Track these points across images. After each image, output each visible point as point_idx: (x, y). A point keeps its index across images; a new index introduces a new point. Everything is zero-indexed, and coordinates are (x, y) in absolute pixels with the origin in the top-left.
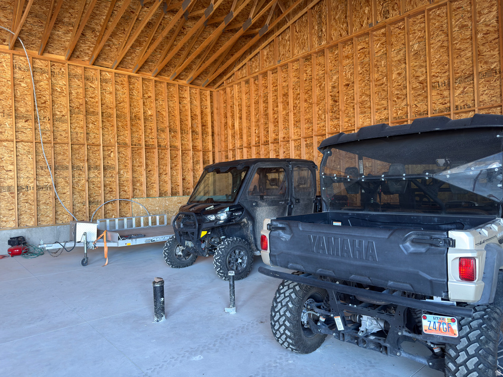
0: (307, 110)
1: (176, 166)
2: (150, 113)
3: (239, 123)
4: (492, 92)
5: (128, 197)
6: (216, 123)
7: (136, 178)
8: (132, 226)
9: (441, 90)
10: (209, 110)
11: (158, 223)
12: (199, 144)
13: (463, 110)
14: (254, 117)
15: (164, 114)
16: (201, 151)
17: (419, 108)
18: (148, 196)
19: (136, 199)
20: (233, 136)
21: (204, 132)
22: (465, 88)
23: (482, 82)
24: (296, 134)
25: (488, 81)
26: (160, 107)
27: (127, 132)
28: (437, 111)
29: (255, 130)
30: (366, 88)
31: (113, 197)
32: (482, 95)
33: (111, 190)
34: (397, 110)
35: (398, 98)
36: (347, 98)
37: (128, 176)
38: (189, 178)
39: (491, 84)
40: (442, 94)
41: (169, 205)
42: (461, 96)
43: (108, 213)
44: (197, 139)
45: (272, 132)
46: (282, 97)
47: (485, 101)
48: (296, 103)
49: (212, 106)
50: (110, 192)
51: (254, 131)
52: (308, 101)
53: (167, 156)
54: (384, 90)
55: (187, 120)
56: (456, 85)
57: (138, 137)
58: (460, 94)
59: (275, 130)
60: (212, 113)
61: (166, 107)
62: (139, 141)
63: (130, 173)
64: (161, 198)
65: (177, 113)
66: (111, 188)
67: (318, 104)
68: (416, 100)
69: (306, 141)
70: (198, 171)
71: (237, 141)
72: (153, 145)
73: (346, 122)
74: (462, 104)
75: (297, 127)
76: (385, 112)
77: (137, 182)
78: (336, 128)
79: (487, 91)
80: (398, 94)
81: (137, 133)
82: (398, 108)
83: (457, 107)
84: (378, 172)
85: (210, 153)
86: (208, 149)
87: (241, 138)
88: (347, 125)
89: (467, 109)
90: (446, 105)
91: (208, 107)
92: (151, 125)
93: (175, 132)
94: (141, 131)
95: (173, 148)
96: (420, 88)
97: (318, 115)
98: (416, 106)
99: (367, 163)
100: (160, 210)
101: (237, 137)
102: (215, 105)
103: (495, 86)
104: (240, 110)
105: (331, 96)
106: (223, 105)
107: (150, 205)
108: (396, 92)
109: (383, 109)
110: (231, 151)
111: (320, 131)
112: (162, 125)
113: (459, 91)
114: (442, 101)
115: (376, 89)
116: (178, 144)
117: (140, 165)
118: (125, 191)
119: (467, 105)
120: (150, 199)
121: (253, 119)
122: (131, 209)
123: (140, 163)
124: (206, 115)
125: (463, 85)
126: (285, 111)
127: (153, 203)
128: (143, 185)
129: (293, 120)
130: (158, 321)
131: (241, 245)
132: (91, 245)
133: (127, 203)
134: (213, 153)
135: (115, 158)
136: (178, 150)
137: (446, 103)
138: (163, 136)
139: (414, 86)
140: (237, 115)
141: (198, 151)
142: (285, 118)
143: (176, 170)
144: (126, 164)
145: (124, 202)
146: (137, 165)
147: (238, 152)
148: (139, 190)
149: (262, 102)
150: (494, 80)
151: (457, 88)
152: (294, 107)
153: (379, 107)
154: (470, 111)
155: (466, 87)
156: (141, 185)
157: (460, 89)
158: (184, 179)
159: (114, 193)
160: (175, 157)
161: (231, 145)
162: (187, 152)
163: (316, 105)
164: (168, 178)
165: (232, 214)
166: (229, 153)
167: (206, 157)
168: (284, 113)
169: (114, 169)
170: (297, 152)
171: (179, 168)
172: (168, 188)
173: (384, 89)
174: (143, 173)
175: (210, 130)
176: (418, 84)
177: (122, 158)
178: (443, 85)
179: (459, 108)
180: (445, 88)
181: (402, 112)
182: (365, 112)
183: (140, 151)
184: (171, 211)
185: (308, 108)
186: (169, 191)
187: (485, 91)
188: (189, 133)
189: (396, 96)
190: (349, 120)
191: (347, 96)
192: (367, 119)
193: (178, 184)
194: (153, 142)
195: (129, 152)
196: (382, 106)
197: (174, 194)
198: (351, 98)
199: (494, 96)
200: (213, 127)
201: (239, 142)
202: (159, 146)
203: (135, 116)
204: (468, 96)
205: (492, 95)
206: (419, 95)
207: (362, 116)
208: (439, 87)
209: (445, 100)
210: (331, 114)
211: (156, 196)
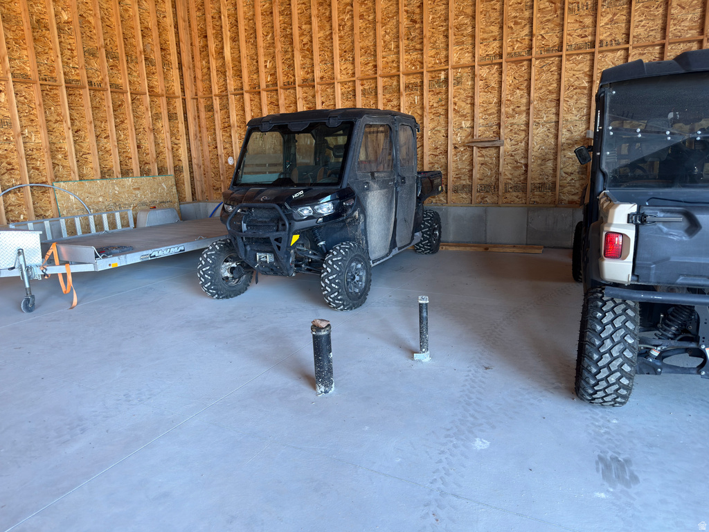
0: (365, 33)
1: (122, 122)
2: (65, 17)
3: (231, 49)
4: (651, 24)
5: (44, 179)
6: (185, 47)
7: (54, 144)
8: (76, 233)
9: (581, 16)
10: (169, 21)
11: (119, 226)
12: (158, 81)
13: (609, 48)
14: (262, 39)
15: (93, 22)
16: (163, 95)
17: (547, 41)
18: (82, 178)
19: (62, 183)
20: (222, 72)
21: (166, 62)
22: (615, 15)
23: (640, 8)
24: (344, 72)
25: (647, 7)
26: (84, 7)
27: (25, 52)
28: (573, 46)
29: (266, 61)
30: (465, 4)
31: (16, 180)
32: (637, 26)
33: (10, 167)
34: (513, 42)
35: (516, 23)
36: (433, 18)
37: (39, 139)
38: (146, 145)
39: (650, 11)
40: (581, 22)
41: (119, 193)
42: (609, 26)
43: (11, 210)
44: (153, 73)
45: (299, 67)
46: (316, 6)
47: (640, 37)
48: (343, 20)
49: (175, 14)
50: (8, 170)
51: (264, 65)
52: (367, 17)
53: (105, 103)
54: (494, 9)
55: (134, 37)
56: (603, 10)
57: (49, 63)
58: (607, 24)
59: (303, 64)
60: (176, 27)
61: (95, 7)
62: (52, 72)
63: (43, 133)
64: (104, 181)
65: (115, 21)
66: (9, 164)
67: (384, 25)
68: (543, 29)
69: (362, 85)
70: (160, 132)
71: (230, 80)
72: (77, 81)
73: (431, 57)
74: (609, 39)
75: (346, 60)
76: (494, 45)
77: (58, 151)
78: (414, 65)
79: (644, 22)
80: (515, 17)
81: (46, 56)
82: (515, 40)
83: (601, 42)
84: (479, 136)
85: (177, 100)
86: (174, 93)
87: (238, 74)
88: (433, 62)
89: (614, 47)
90: (587, 38)
91: (167, 15)
92: (71, 41)
93: (115, 58)
94: (52, 53)
95: (116, 89)
96: (551, 10)
97: (385, 42)
98: (543, 37)
99: (463, 122)
100: (106, 203)
101: (230, 73)
102: (181, 13)
103: (655, 16)
104: (235, 25)
105: (407, 11)
106: (195, 14)
107: (87, 195)
108: (514, 14)
109: (491, 39)
110: (218, 98)
111: (388, 70)
112: (91, 43)
113: (607, 20)
114: (580, 33)
115: (482, 6)
116: (123, 81)
117: (58, 119)
118: (38, 169)
119: (615, 41)
120: (87, 183)
121: (261, 42)
122: (53, 202)
123: (58, 115)
124: (165, 29)
125: (614, 10)
126: (322, 32)
127: (92, 191)
128: (69, 157)
129: (338, 47)
130: (326, 392)
131: (360, 254)
132: (38, 273)
133: (44, 192)
134: (184, 100)
135: (11, 104)
136: (123, 93)
137: (586, 36)
138: (95, 64)
139: (542, 6)
140: (227, 34)
141: (158, 96)
142: (323, 43)
143: (124, 129)
144: (32, 117)
145: (40, 188)
146: (53, 120)
147: (232, 100)
148: (63, 167)
149: (278, 14)
150: (655, 6)
151: (604, 14)
152: (340, 25)
153: (485, 36)
154: (618, 50)
155: (617, 14)
156: (65, 157)
157: (608, 16)
158: (139, 147)
159: (17, 172)
160: (119, 106)
161: (216, 87)
162: (138, 97)
163: (381, 25)
164: (111, 145)
165: (341, 204)
166: (214, 101)
167: (171, 108)
168: (321, 34)
169: (10, 125)
170: (347, 103)
171: (129, 126)
172: (114, 162)
173: (495, 7)
174: (66, 135)
175: (174, 58)
176: (547, 3)
177: (23, 104)
178: (585, 8)
179: (604, 44)
180: (587, 13)
181: (520, 45)
182: (463, 43)
183: (55, 92)
184: (125, 204)
185: (365, 29)
186: (117, 169)
187: (641, 21)
188: (139, 61)
189: (514, 20)
190: (437, 54)
191: (433, 14)
192: (465, 53)
193: (130, 155)
194: (78, 75)
195: (35, 93)
196: (491, 34)
197: (125, 173)
198: (440, 17)
199: (653, 30)
200: (179, 53)
201: (232, 82)
202: (90, 83)
203: (38, 21)
204: (617, 28)
205: (650, 27)
206: (548, 21)
207: (458, 48)
208: (578, 10)
209: (586, 31)
210: (406, 42)
211: (95, 177)
